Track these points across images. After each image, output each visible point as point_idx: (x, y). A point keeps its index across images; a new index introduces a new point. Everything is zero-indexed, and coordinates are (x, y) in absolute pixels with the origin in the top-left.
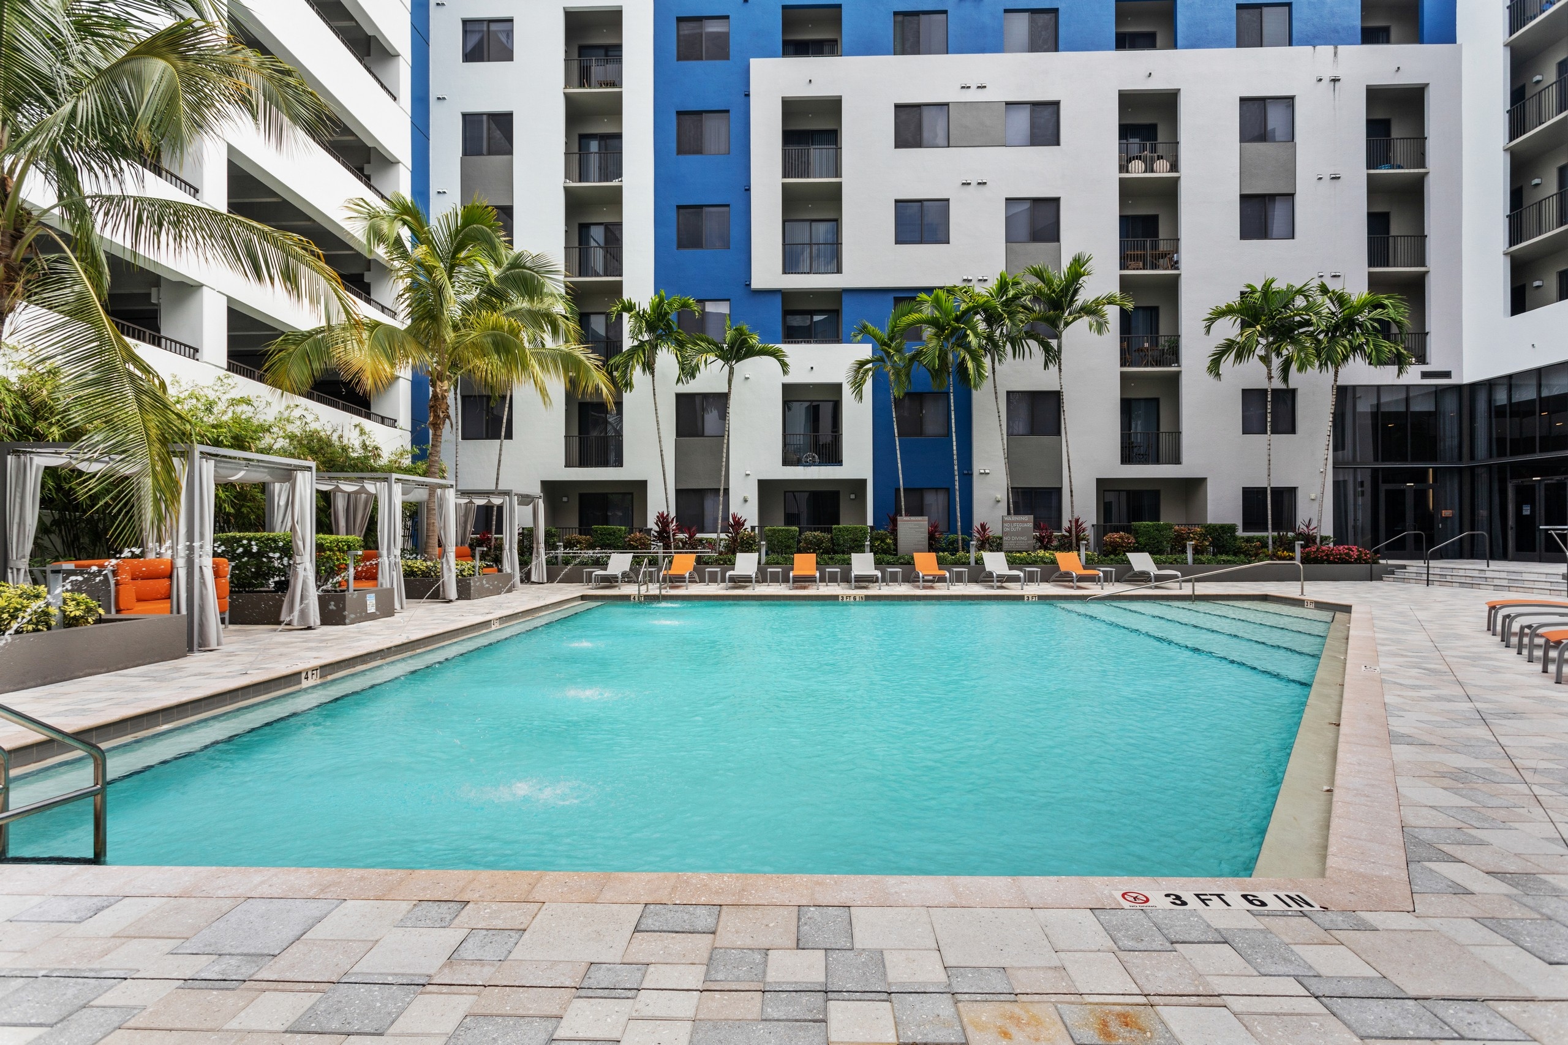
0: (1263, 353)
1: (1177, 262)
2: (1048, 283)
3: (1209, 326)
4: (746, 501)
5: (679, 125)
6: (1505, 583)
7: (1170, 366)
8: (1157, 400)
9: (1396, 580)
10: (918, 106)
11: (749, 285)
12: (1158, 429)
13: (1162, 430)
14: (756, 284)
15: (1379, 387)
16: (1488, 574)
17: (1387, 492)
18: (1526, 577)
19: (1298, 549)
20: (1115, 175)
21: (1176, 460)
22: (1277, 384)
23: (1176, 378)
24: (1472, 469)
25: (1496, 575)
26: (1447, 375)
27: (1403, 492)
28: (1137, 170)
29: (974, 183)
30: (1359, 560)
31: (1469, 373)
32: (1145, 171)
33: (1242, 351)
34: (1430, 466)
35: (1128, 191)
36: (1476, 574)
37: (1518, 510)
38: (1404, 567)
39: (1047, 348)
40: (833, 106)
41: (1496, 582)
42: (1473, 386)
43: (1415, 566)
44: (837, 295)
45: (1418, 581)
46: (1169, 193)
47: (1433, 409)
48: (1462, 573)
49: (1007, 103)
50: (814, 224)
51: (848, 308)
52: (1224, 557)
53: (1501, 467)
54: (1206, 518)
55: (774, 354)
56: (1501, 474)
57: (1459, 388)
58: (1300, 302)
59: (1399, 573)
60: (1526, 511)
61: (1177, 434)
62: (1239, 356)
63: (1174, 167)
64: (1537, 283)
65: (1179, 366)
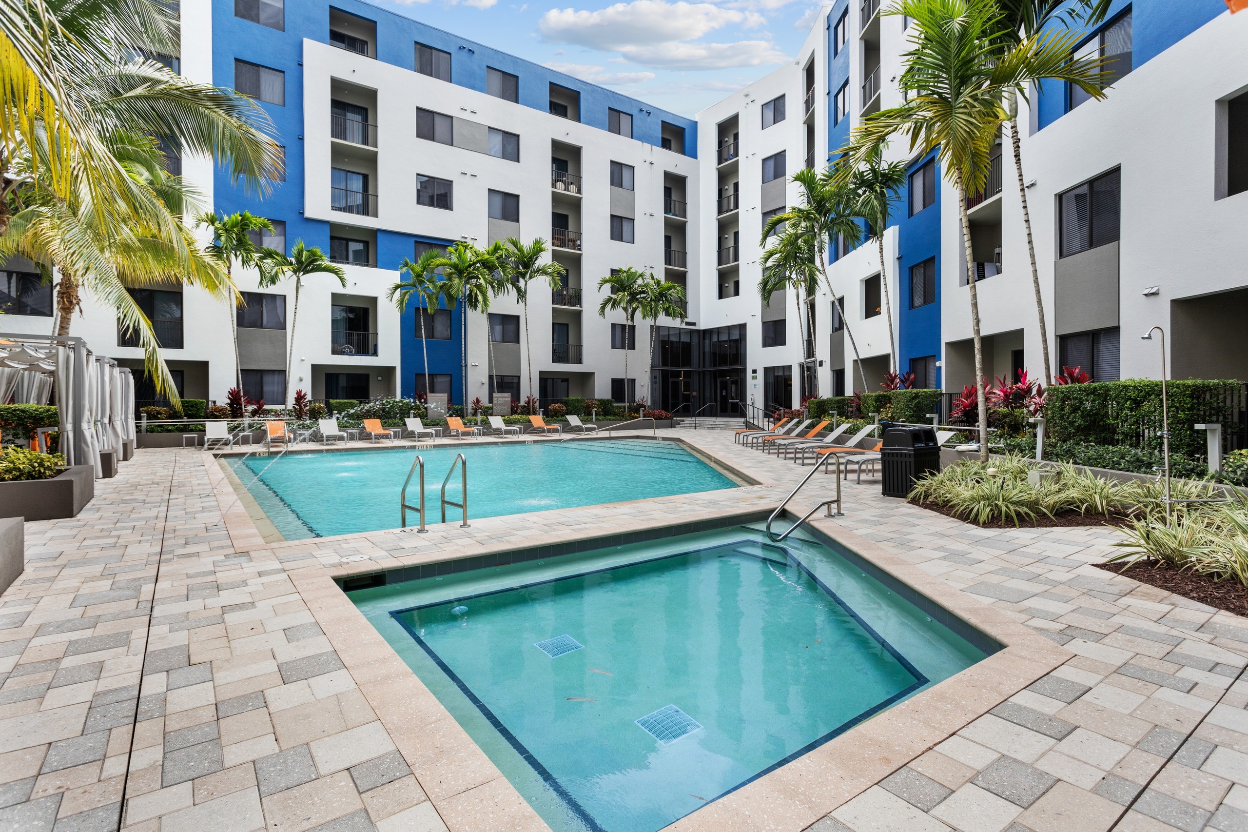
0: (625, 306)
1: (580, 246)
2: (520, 250)
3: (600, 288)
4: (301, 380)
5: (236, 69)
6: (724, 426)
7: (575, 306)
8: (567, 325)
9: (681, 427)
10: (433, 113)
11: (303, 213)
12: (568, 343)
13: (570, 343)
14: (308, 214)
15: (669, 328)
16: (717, 423)
17: (673, 382)
18: (731, 423)
19: (641, 413)
20: (550, 189)
21: (579, 361)
22: (630, 323)
23: (578, 315)
24: (704, 372)
25: (720, 423)
26: (694, 324)
27: (678, 382)
28: (560, 188)
29: (469, 174)
30: (666, 418)
31: (703, 325)
32: (565, 190)
33: (615, 304)
34: (682, 369)
35: (557, 199)
36: (712, 423)
37: (721, 393)
38: (683, 421)
39: (519, 290)
40: (371, 95)
41: (721, 426)
42: (705, 331)
43: (688, 420)
44: (374, 233)
45: (691, 427)
46: (576, 205)
47: (689, 341)
48: (707, 423)
49: (489, 128)
50: (348, 174)
51: (382, 243)
52: (609, 417)
53: (715, 371)
54: (594, 395)
55: (335, 272)
56: (715, 375)
57: (699, 331)
58: (640, 281)
59: (682, 424)
60: (724, 394)
61: (579, 347)
62: (613, 306)
63: (579, 191)
64: (727, 285)
65: (581, 307)
